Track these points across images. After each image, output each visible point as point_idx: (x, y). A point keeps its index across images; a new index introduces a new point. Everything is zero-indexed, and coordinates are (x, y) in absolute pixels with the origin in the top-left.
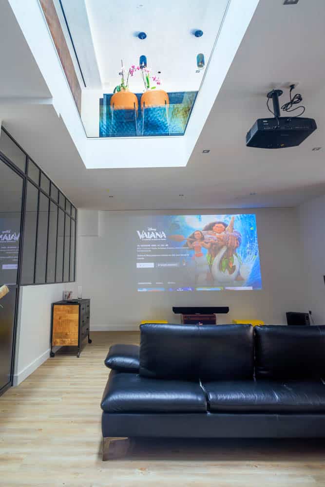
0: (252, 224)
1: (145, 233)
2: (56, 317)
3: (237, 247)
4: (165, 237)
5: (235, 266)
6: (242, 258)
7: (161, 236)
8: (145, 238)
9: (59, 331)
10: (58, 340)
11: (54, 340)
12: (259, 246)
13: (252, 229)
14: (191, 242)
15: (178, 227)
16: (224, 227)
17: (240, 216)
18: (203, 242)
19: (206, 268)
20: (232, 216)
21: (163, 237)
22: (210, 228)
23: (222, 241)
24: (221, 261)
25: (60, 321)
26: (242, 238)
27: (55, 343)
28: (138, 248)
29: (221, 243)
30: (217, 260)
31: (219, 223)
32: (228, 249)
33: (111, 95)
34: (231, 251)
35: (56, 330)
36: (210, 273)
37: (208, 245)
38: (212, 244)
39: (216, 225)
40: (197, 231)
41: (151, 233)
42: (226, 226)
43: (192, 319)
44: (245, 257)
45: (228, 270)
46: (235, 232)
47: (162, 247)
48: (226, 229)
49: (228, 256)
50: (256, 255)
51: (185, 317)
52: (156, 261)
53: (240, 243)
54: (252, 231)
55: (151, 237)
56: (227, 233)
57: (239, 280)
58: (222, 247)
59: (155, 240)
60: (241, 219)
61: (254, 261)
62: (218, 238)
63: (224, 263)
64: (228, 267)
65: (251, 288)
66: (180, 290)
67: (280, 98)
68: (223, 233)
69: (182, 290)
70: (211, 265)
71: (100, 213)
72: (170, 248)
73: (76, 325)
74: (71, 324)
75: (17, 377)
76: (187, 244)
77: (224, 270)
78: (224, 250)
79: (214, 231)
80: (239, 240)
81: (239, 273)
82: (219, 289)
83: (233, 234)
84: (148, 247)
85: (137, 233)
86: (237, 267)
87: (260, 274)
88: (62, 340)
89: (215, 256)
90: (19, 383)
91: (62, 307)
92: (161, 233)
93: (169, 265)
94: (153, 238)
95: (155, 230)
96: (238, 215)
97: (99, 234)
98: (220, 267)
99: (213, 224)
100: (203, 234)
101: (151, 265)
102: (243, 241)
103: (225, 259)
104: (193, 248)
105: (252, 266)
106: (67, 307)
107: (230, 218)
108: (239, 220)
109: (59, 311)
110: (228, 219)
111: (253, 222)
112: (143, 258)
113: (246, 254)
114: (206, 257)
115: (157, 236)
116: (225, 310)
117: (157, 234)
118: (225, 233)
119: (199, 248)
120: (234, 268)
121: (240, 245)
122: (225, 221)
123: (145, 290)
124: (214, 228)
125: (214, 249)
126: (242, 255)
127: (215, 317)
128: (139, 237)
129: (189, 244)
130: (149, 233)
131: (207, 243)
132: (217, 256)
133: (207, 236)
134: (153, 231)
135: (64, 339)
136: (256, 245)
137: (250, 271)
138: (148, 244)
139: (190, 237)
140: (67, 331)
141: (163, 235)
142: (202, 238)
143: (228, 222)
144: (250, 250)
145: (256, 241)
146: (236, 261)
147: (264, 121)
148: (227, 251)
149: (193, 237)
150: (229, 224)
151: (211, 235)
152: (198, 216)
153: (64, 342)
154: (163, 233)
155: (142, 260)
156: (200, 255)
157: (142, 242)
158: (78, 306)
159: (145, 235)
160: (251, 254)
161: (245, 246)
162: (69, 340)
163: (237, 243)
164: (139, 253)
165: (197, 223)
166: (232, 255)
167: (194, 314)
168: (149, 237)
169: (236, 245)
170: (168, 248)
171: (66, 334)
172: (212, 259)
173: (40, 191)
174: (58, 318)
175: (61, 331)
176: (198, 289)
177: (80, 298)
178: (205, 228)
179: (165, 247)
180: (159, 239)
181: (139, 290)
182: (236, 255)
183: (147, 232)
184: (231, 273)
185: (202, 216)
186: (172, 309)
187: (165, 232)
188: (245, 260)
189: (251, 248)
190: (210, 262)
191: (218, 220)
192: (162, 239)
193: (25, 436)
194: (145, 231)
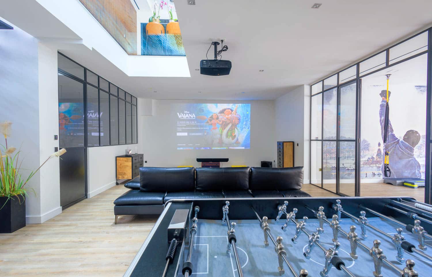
0: (248, 110)
1: (182, 115)
2: (118, 164)
3: (238, 124)
4: (195, 117)
5: (236, 135)
6: (240, 130)
7: (192, 117)
8: (182, 117)
9: (120, 172)
10: (120, 176)
11: (118, 176)
12: (251, 124)
13: (248, 113)
14: (211, 120)
15: (203, 111)
16: (231, 112)
17: (241, 105)
18: (218, 121)
19: (219, 136)
20: (236, 105)
21: (194, 117)
22: (222, 112)
23: (229, 120)
24: (228, 132)
25: (121, 166)
26: (241, 119)
27: (118, 178)
28: (178, 124)
29: (228, 122)
30: (225, 131)
31: (228, 109)
32: (232, 125)
33: (146, 24)
34: (234, 126)
35: (118, 171)
36: (221, 139)
37: (221, 122)
38: (223, 122)
39: (226, 110)
40: (214, 114)
41: (186, 115)
42: (232, 111)
43: (206, 165)
44: (242, 130)
45: (231, 137)
46: (238, 115)
47: (193, 123)
48: (232, 113)
49: (232, 129)
50: (248, 129)
51: (203, 164)
52: (188, 131)
53: (240, 121)
54: (247, 114)
55: (186, 117)
56: (233, 115)
57: (237, 143)
58: (229, 124)
59: (188, 119)
60: (242, 106)
61: (247, 132)
62: (227, 118)
63: (229, 134)
64: (231, 135)
65: (243, 148)
66: (203, 149)
67: (218, 46)
68: (230, 115)
69: (204, 149)
70: (222, 135)
71: (153, 101)
72: (197, 124)
73: (131, 168)
74: (127, 168)
75: (89, 194)
76: (208, 121)
77: (229, 137)
78: (230, 125)
79: (225, 114)
80: (239, 119)
81: (238, 140)
82: (225, 148)
83: (236, 116)
84: (184, 123)
85: (177, 114)
86: (237, 136)
87: (250, 140)
88: (123, 177)
89: (224, 129)
90: (90, 197)
91: (122, 158)
92: (192, 115)
93: (196, 134)
94: (187, 117)
95: (189, 112)
96: (240, 104)
97: (153, 114)
98: (227, 136)
99: (224, 110)
100: (218, 116)
101: (186, 134)
102: (241, 121)
103: (230, 131)
104: (211, 124)
105: (246, 135)
106: (125, 159)
107: (235, 106)
108: (240, 107)
109: (120, 160)
110: (233, 106)
111: (249, 109)
112: (181, 130)
113: (243, 128)
114: (218, 130)
115: (190, 116)
116: (226, 160)
117: (190, 115)
118: (231, 115)
119: (215, 124)
120: (235, 136)
121: (239, 123)
122: (232, 108)
123: (182, 149)
124: (225, 112)
125: (224, 125)
126: (240, 129)
127: (219, 164)
128: (178, 117)
129: (209, 121)
130: (185, 114)
131: (220, 121)
132: (225, 130)
133: (220, 117)
134: (187, 113)
135: (123, 176)
136: (249, 123)
137: (244, 138)
138: (184, 121)
139: (210, 117)
140: (125, 171)
141: (193, 116)
142: (217, 118)
143: (234, 108)
144: (245, 126)
145: (249, 121)
146: (236, 132)
147: (204, 62)
148: (231, 126)
149: (212, 117)
150: (234, 109)
151: (222, 116)
152: (216, 104)
153: (124, 177)
154: (194, 115)
155: (180, 131)
156: (215, 129)
157: (180, 120)
158: (131, 158)
159: (182, 116)
160: (245, 128)
161: (243, 123)
162: (127, 176)
163: (238, 122)
164: (179, 127)
165: (214, 109)
166: (234, 129)
167: (208, 162)
168: (185, 117)
169: (237, 123)
170: (196, 124)
171: (125, 173)
172: (223, 131)
173: (99, 89)
174: (119, 164)
175: (122, 172)
176: (213, 148)
177: (136, 154)
178: (220, 112)
179: (194, 123)
180: (191, 118)
181: (178, 149)
182: (237, 129)
183: (183, 114)
184: (233, 139)
185: (218, 104)
186: (196, 160)
187: (195, 114)
188: (242, 132)
189: (246, 125)
190: (221, 133)
191: (228, 107)
192: (193, 119)
193: (84, 217)
194: (182, 113)
